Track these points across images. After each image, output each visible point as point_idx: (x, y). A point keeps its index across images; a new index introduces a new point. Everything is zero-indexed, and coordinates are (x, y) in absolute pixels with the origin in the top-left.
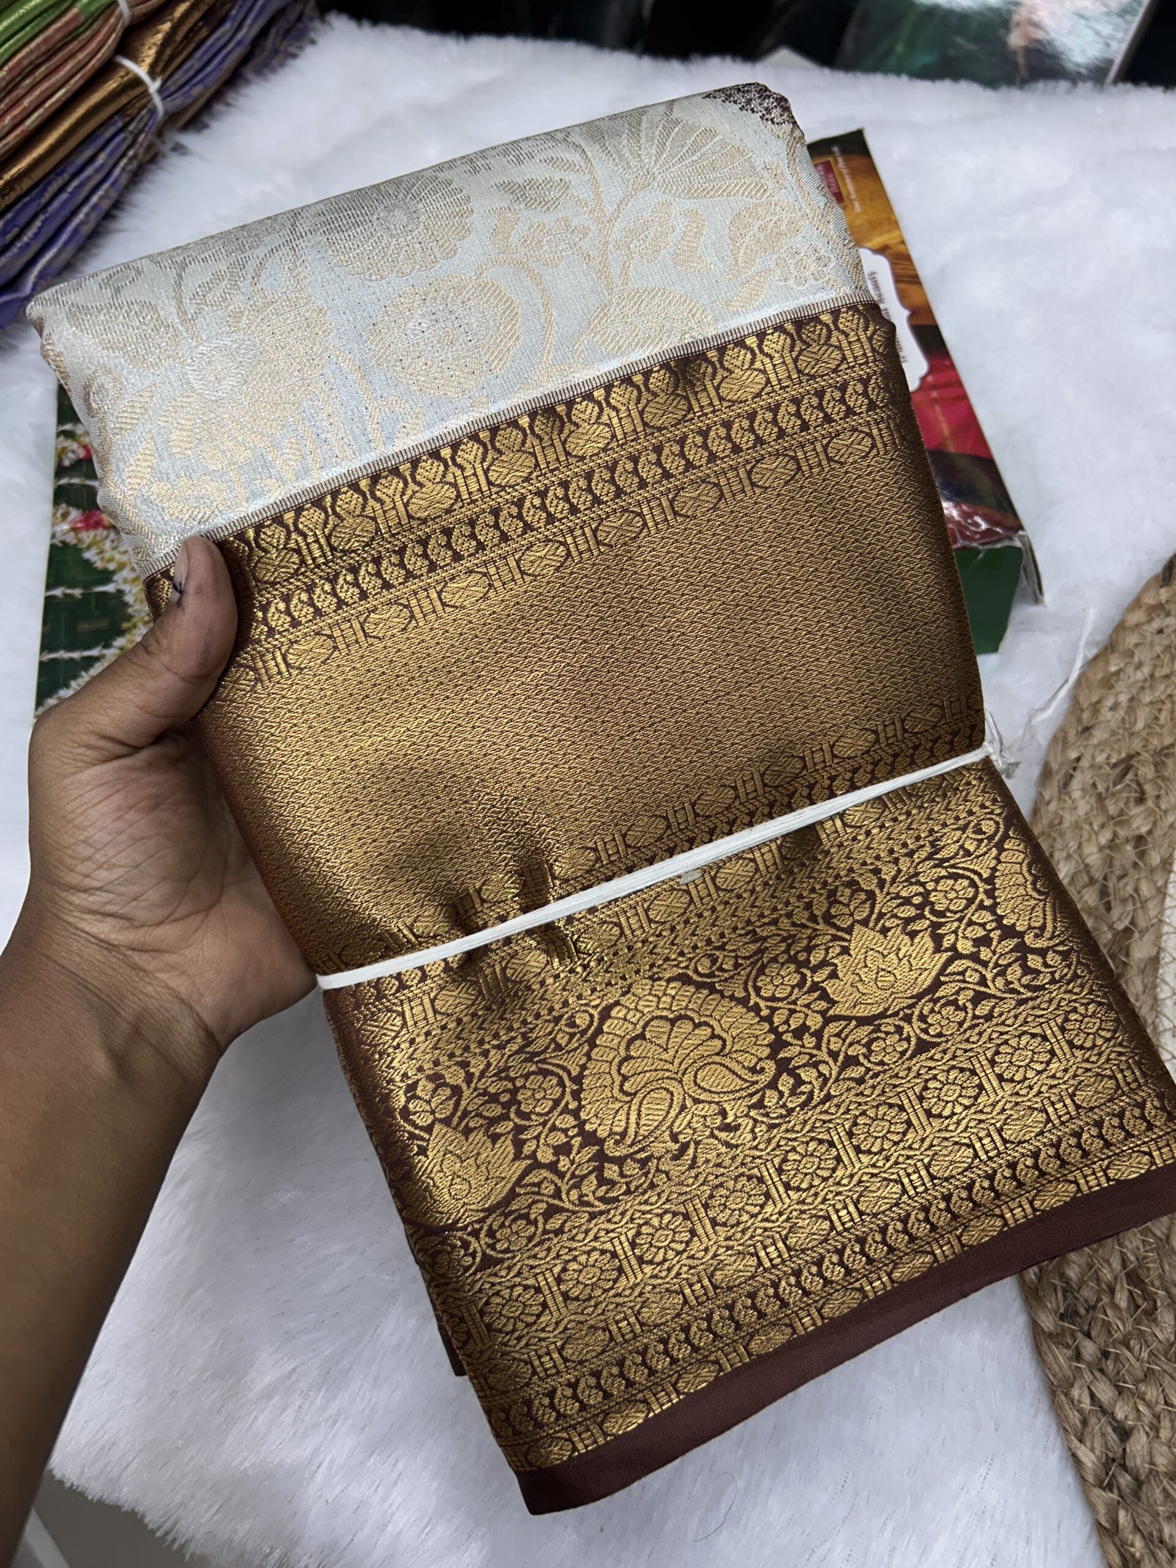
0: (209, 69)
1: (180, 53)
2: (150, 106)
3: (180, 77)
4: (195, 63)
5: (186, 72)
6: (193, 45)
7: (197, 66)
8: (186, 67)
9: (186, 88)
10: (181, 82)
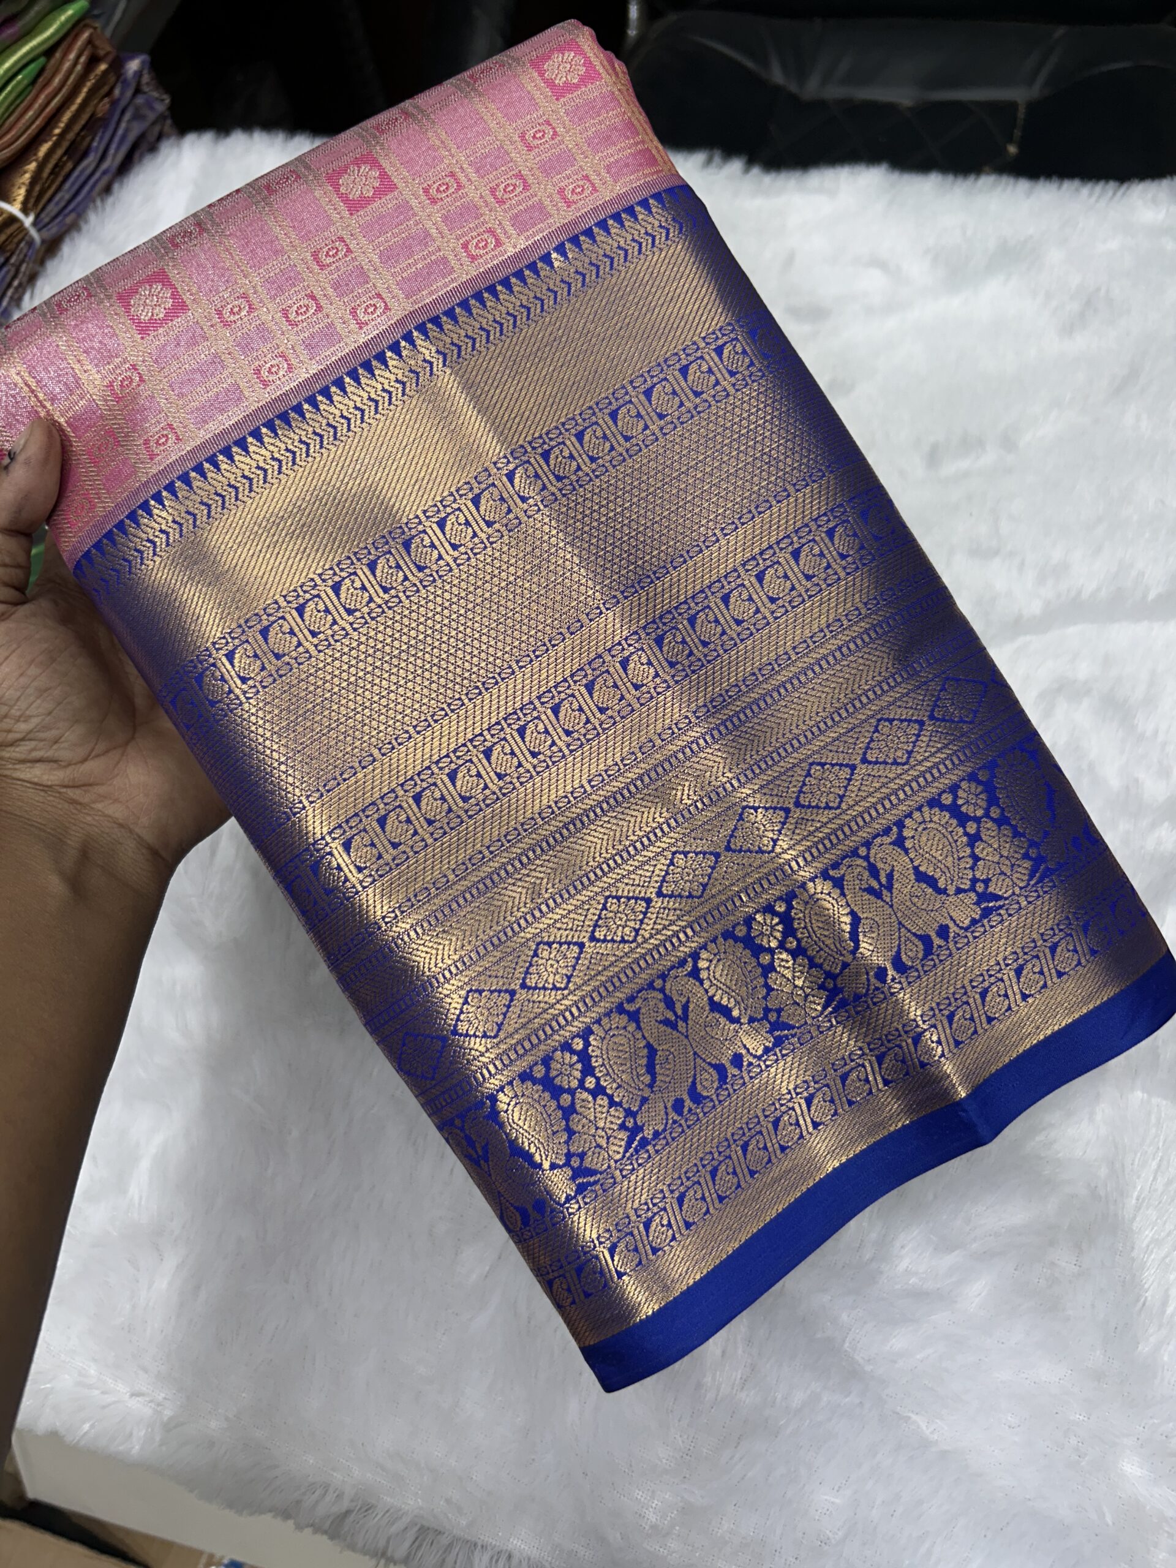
0: (79, 198)
1: (49, 187)
2: (27, 238)
3: (52, 209)
4: (64, 195)
5: (57, 204)
6: (60, 179)
7: (67, 197)
8: (57, 198)
9: (60, 218)
10: (53, 214)
